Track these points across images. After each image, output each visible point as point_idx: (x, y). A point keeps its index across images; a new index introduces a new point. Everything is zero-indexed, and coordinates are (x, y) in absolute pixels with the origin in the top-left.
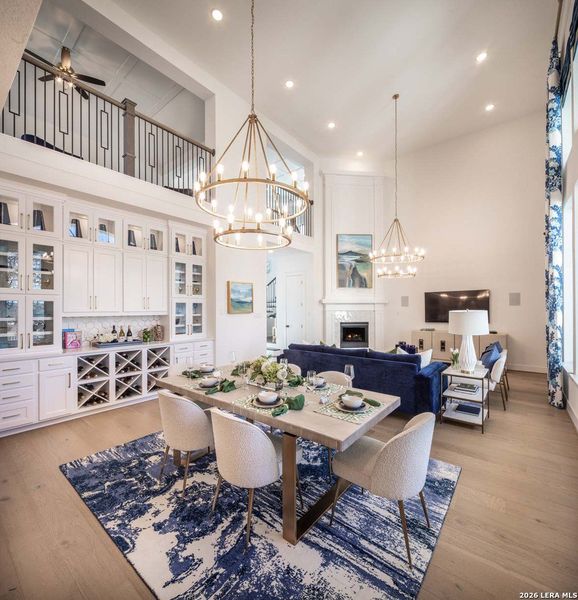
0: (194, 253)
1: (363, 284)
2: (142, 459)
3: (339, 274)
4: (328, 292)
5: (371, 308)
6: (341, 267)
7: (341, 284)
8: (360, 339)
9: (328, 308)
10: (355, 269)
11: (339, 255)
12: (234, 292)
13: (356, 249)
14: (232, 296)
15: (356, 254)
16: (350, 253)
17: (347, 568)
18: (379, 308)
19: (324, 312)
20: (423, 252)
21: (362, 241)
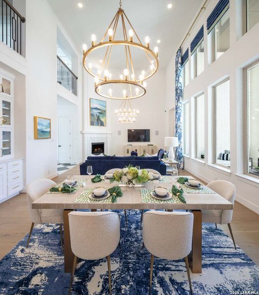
0: (3, 92)
1: (102, 124)
2: (22, 288)
3: (91, 118)
4: (86, 127)
5: (105, 136)
6: (92, 115)
7: (92, 124)
8: (101, 151)
9: (86, 136)
10: (98, 117)
11: (91, 109)
12: (39, 124)
13: (99, 107)
14: (39, 127)
15: (99, 109)
16: (96, 109)
17: (227, 267)
18: (109, 136)
19: (83, 138)
20: (138, 112)
21: (101, 103)
